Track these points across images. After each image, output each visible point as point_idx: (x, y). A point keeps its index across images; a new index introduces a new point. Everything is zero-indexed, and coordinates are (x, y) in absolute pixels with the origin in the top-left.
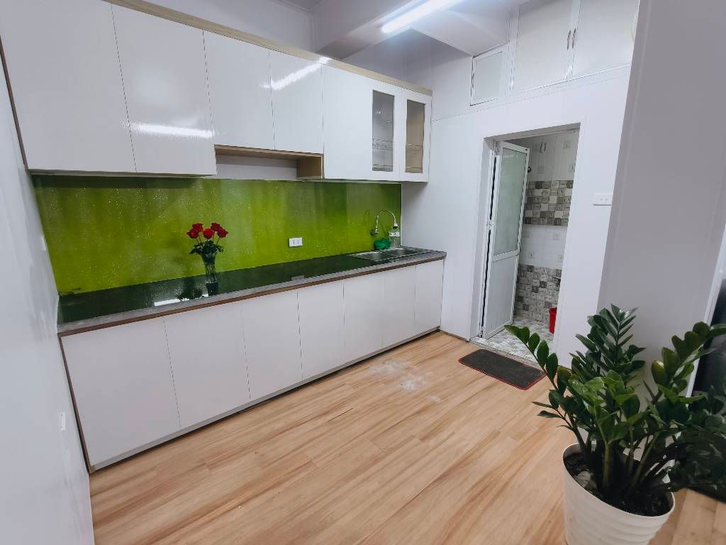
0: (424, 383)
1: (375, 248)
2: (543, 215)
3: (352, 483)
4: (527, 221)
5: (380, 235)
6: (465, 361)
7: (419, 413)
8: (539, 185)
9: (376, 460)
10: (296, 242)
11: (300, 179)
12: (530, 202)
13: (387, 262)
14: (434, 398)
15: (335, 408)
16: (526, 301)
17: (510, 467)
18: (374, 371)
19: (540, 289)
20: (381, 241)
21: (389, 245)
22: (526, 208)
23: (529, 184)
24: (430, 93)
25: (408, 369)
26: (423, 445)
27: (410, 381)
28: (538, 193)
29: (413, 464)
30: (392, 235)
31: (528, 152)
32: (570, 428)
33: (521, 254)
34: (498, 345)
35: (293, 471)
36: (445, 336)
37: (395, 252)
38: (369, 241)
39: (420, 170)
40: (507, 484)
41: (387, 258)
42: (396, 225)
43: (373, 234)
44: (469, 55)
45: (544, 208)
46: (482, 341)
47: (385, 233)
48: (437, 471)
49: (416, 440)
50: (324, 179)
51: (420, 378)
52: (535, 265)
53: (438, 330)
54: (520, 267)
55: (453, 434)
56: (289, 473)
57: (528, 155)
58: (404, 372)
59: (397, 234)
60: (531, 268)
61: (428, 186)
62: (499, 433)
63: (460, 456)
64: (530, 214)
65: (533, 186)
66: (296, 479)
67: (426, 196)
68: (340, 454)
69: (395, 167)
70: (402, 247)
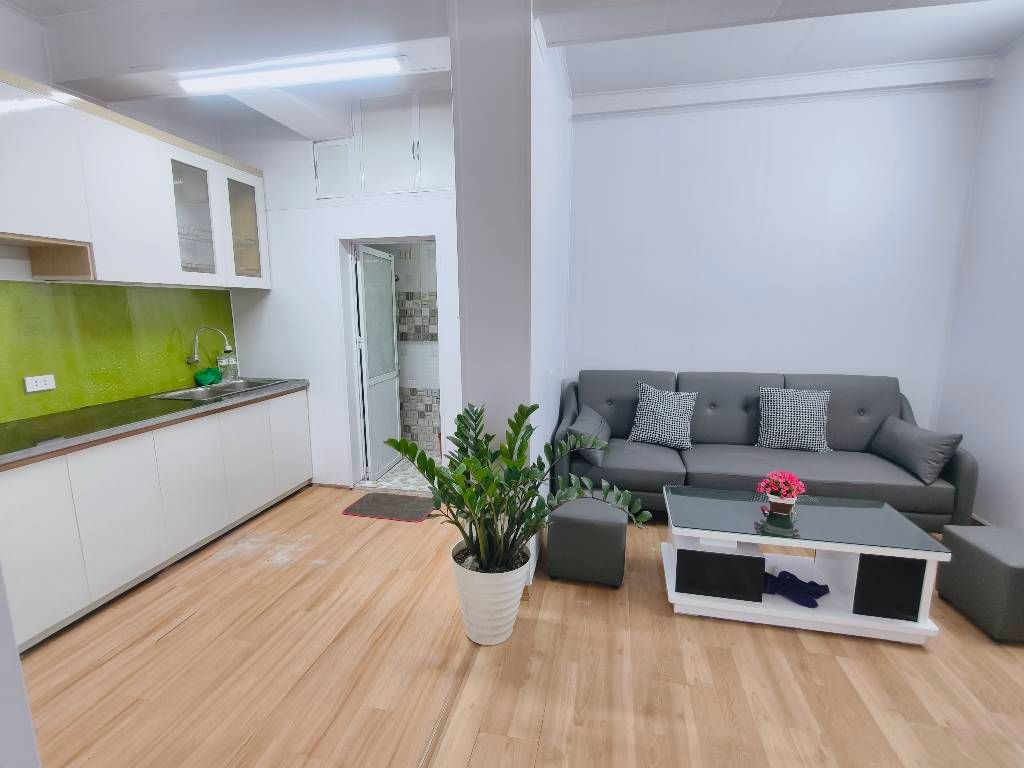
0: (300, 550)
1: (198, 384)
2: (418, 329)
3: (216, 694)
4: (402, 337)
5: (204, 365)
6: (350, 511)
7: (298, 584)
8: (410, 296)
9: (246, 656)
10: (37, 383)
11: (40, 279)
12: (403, 316)
13: (220, 400)
14: (317, 562)
15: (166, 621)
16: (415, 429)
17: (412, 597)
18: (222, 558)
19: (427, 414)
20: (205, 373)
21: (220, 377)
22: (399, 322)
23: (398, 294)
24: (260, 174)
25: (275, 540)
26: (310, 615)
27: (280, 554)
28: (409, 304)
29: (300, 639)
30: (224, 363)
31: (393, 258)
32: (453, 522)
33: (400, 374)
34: (388, 484)
35: (106, 725)
36: (321, 490)
37: (232, 386)
38: (184, 375)
39: (256, 272)
40: (410, 613)
41: (217, 395)
42: (229, 348)
43: (190, 363)
44: (308, 139)
45: (418, 321)
46: (368, 484)
47: (210, 361)
48: (331, 633)
49: (301, 613)
50: (95, 280)
51: (292, 547)
52: (418, 388)
53: (310, 485)
54: (401, 390)
55: (347, 589)
56: (101, 729)
57: (393, 263)
58: (269, 546)
59: (232, 361)
60: (414, 391)
61: (271, 296)
62: (397, 570)
63: (358, 607)
64: (404, 329)
65: (403, 297)
66: (117, 729)
67: (270, 309)
68: (189, 671)
69: (219, 267)
70: (242, 378)
